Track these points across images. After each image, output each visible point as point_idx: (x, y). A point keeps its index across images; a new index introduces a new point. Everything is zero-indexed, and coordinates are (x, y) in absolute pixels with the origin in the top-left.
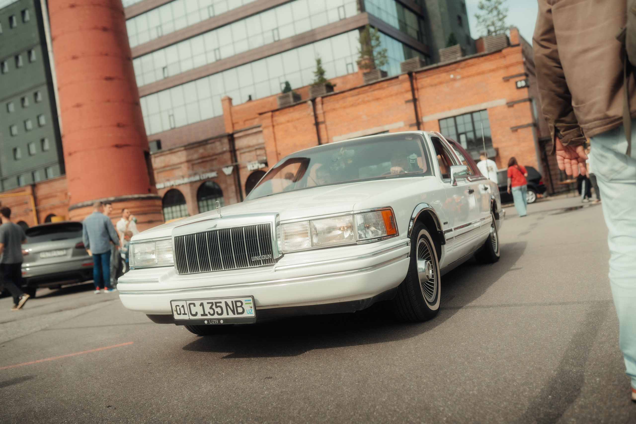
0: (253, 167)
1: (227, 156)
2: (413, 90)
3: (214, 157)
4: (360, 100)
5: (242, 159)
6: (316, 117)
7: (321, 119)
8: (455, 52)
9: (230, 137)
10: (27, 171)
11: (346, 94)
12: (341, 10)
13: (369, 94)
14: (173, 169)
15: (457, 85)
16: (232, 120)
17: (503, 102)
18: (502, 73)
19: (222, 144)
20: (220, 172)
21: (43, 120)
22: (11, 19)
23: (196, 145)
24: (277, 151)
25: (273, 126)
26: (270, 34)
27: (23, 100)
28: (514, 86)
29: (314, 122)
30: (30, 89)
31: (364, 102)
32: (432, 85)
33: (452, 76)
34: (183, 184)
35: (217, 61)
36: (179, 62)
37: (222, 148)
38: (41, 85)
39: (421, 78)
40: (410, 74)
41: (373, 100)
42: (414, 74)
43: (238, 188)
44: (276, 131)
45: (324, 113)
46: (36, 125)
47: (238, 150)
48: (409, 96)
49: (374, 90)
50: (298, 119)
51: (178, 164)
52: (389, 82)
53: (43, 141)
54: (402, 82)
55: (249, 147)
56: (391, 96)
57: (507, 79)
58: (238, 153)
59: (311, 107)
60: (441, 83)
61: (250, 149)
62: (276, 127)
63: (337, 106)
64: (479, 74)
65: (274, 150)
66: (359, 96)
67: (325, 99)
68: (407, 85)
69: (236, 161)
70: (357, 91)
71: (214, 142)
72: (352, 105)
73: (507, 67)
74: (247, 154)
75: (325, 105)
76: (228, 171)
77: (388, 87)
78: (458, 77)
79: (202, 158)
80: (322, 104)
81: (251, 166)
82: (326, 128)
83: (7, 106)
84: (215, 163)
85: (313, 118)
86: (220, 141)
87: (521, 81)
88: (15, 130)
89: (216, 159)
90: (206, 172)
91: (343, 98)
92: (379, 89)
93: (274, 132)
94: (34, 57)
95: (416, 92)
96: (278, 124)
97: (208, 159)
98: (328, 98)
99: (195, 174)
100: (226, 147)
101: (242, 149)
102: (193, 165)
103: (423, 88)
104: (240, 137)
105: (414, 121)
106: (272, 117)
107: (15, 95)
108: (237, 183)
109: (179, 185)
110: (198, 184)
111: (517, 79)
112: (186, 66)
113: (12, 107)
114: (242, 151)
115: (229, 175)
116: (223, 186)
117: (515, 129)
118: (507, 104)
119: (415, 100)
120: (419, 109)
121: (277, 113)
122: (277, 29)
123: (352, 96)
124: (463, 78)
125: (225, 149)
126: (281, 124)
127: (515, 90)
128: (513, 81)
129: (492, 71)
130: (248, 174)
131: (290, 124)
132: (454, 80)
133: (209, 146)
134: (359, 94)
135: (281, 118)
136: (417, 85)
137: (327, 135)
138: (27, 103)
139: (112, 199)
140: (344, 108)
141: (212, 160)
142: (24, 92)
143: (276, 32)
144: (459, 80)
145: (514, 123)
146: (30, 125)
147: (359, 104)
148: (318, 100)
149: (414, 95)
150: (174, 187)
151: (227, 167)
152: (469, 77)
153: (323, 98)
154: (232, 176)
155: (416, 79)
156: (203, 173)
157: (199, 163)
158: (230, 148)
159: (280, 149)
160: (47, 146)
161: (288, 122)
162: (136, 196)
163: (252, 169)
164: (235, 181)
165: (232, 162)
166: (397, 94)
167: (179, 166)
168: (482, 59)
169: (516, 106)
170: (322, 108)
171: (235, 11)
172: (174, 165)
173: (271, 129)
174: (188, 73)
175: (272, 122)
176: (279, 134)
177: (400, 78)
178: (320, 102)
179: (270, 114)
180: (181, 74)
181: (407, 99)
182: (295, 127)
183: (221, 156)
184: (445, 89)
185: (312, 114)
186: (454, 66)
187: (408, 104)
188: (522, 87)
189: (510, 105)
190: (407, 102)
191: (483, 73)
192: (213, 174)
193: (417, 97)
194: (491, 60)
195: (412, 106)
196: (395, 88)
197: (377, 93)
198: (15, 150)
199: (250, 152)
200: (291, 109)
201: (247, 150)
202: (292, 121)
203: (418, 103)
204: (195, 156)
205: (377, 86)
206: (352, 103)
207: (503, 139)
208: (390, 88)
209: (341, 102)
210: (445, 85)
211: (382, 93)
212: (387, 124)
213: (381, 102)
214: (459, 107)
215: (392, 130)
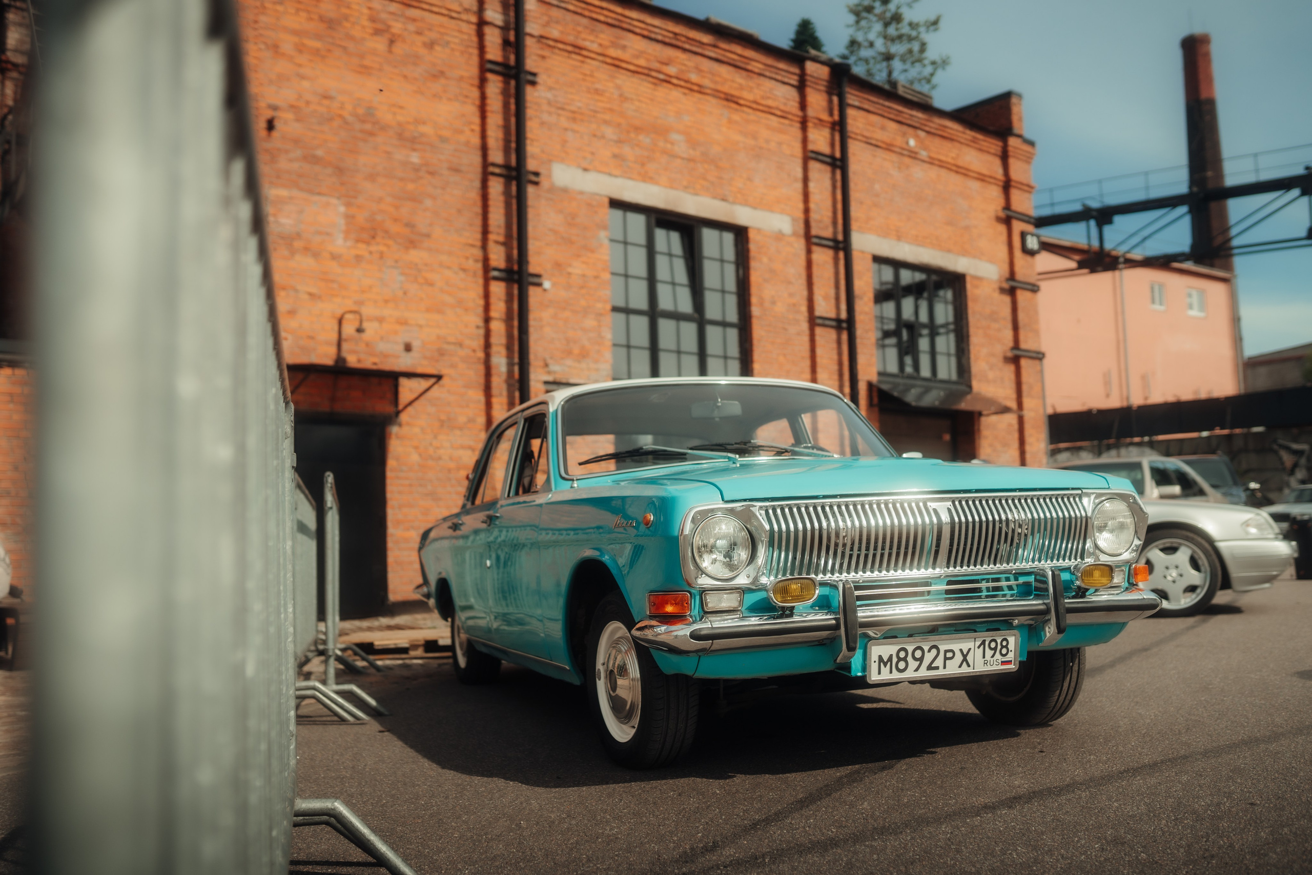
4: (674, 70)
7: (530, 60)
11: (631, 14)
13: (705, 65)
15: (920, 173)
17: (992, 273)
18: (995, 196)
28: (1017, 240)
32: (866, 141)
33: (911, 142)
41: (715, 95)
45: (537, 40)
48: (822, 141)
49: (720, 62)
54: (805, 84)
56: (768, 111)
57: (1008, 215)
60: (891, 149)
63: (589, 41)
64: (959, 170)
73: (1008, 185)
78: (923, 153)
87: (1031, 235)
91: (618, 25)
105: (828, 232)
118: (1002, 281)
124: (932, 163)
127: (1019, 253)
128: (1017, 227)
129: (981, 178)
140: (615, 64)
144: (924, 162)
145: (1009, 338)
152: (942, 166)
166: (784, 116)
168: (969, 134)
170: (536, 18)
184: (893, 169)
186: (920, 115)
188: (1031, 253)
189: (1010, 286)
191: (965, 173)
196: (779, 93)
197: (729, 78)
205: (736, 52)
206: (642, 62)
207: (991, 375)
208: (768, 84)
209: (606, 36)
210: (894, 157)
211: (741, 88)
212: (746, 203)
213: (736, 117)
214: (919, 241)
215: (759, 230)
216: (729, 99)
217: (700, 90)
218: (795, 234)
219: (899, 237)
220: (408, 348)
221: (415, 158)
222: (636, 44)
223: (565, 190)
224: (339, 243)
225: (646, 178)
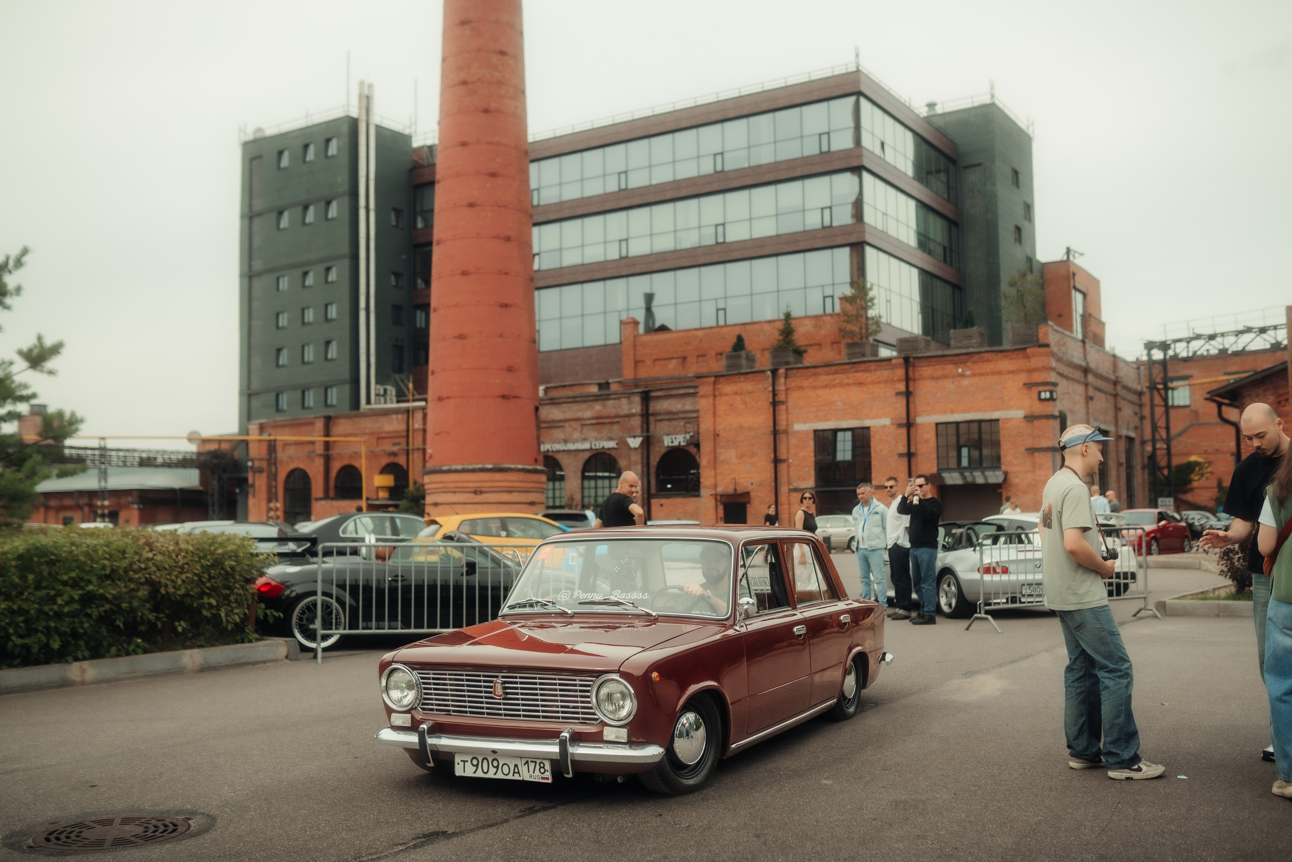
0: (672, 442)
1: (637, 422)
2: (908, 379)
3: (616, 420)
4: (837, 381)
5: (657, 429)
6: (774, 394)
7: (781, 397)
8: (970, 337)
9: (643, 395)
10: (295, 388)
11: (819, 370)
12: (827, 213)
13: (850, 375)
14: (551, 428)
15: (966, 382)
16: (635, 356)
17: (1020, 414)
18: (1023, 378)
19: (630, 403)
20: (623, 443)
21: (333, 312)
22: (306, 147)
23: (591, 398)
24: (714, 431)
25: (715, 396)
26: (713, 230)
27: (305, 274)
28: (1035, 396)
29: (771, 400)
30: (321, 261)
31: (842, 385)
32: (933, 378)
33: (960, 370)
34: (564, 451)
35: (621, 258)
36: (561, 249)
37: (630, 409)
38: (341, 257)
39: (920, 366)
40: (906, 360)
41: (854, 384)
42: (912, 360)
43: (645, 469)
44: (717, 402)
45: (787, 390)
46: (322, 318)
47: (654, 414)
48: (901, 387)
49: (857, 372)
50: (750, 393)
51: (560, 421)
52: (878, 364)
53: (328, 343)
54: (894, 367)
55: (670, 413)
56: (879, 382)
57: (1029, 386)
58: (652, 419)
59: (770, 379)
60: (945, 377)
61: (672, 416)
62: (718, 398)
63: (806, 383)
64: (994, 373)
65: (712, 429)
66: (837, 376)
67: (790, 372)
68: (900, 372)
69: (648, 431)
70: (834, 368)
71: (619, 399)
72: (826, 387)
73: (1030, 371)
74: (665, 423)
75: (788, 380)
76: (635, 442)
77: (875, 370)
78: (968, 373)
79: (598, 418)
80: (786, 377)
81: (670, 441)
82: (787, 411)
83: (278, 279)
84: (615, 427)
85: (771, 395)
86: (628, 398)
87: (1045, 391)
88: (283, 320)
89: (618, 422)
90: (601, 439)
91: (815, 375)
92: (864, 371)
93: (714, 405)
94: (333, 212)
95: (911, 384)
96: (721, 395)
97: (607, 421)
98: (795, 371)
99: (585, 440)
100: (637, 408)
101: (659, 414)
102: (582, 425)
103: (920, 379)
104: (659, 398)
105: (905, 421)
106: (715, 383)
107: (295, 266)
108: (645, 461)
109: (558, 452)
110: (587, 455)
111: (1041, 388)
112: (571, 259)
113: (284, 284)
114: (659, 418)
115: (635, 449)
116: (622, 463)
117: (1032, 451)
118: (1025, 417)
119: (908, 394)
120: (911, 406)
121: (722, 379)
122: (723, 225)
123: (827, 374)
124: (974, 375)
125: (634, 411)
126: (726, 395)
127: (1037, 402)
128: (1035, 390)
129: (1013, 372)
130: (664, 451)
131: (738, 397)
132: (962, 376)
133: (610, 402)
134: (836, 373)
135: (728, 388)
136: (914, 374)
137: (787, 419)
138: (310, 281)
139: (490, 466)
140: (815, 388)
141: (612, 423)
142: (309, 263)
143: (720, 229)
144: (969, 376)
145: (1030, 443)
146: (310, 316)
147: (834, 386)
148: (782, 371)
149: (907, 386)
150: (550, 454)
151: (635, 437)
152: (981, 374)
153: (787, 370)
154: (640, 451)
155: (914, 366)
156: (596, 439)
157: (592, 424)
158: (642, 410)
159: (719, 428)
160: (333, 352)
161: (736, 393)
162: (520, 466)
163: (670, 445)
164: (642, 458)
165: (642, 432)
166: (886, 382)
167: (562, 424)
168: (1000, 355)
169: (1037, 423)
170: (785, 384)
171: (661, 187)
172: (554, 421)
173: (711, 400)
174: (574, 268)
175: (714, 390)
176: (722, 408)
177: (894, 361)
178: (784, 375)
179: (713, 379)
180: (561, 268)
181: (898, 391)
182: (744, 403)
183: (627, 419)
184: (949, 385)
185: (770, 389)
186: (964, 357)
187: (900, 397)
188: (1045, 400)
189: (1030, 418)
190: (898, 394)
191: (1000, 373)
192: (612, 444)
193: (911, 389)
194: (1012, 359)
195: (904, 401)
196: (885, 374)
197: (861, 376)
198: (279, 351)
199: (670, 420)
200: (742, 378)
201: (667, 417)
202: (741, 394)
203: (911, 399)
204: (588, 414)
205: (863, 366)
206: (825, 383)
207: (1015, 462)
208: (879, 373)
209: (811, 380)
210: (950, 380)
211: (867, 377)
212: (869, 418)
213: (864, 389)
214: (964, 411)
215: (875, 427)
216: (860, 384)
217: (848, 385)
218: (892, 424)
219: (952, 412)
220: (752, 484)
221: (753, 434)
222: (823, 378)
223: (798, 432)
224: (734, 460)
225: (827, 420)
